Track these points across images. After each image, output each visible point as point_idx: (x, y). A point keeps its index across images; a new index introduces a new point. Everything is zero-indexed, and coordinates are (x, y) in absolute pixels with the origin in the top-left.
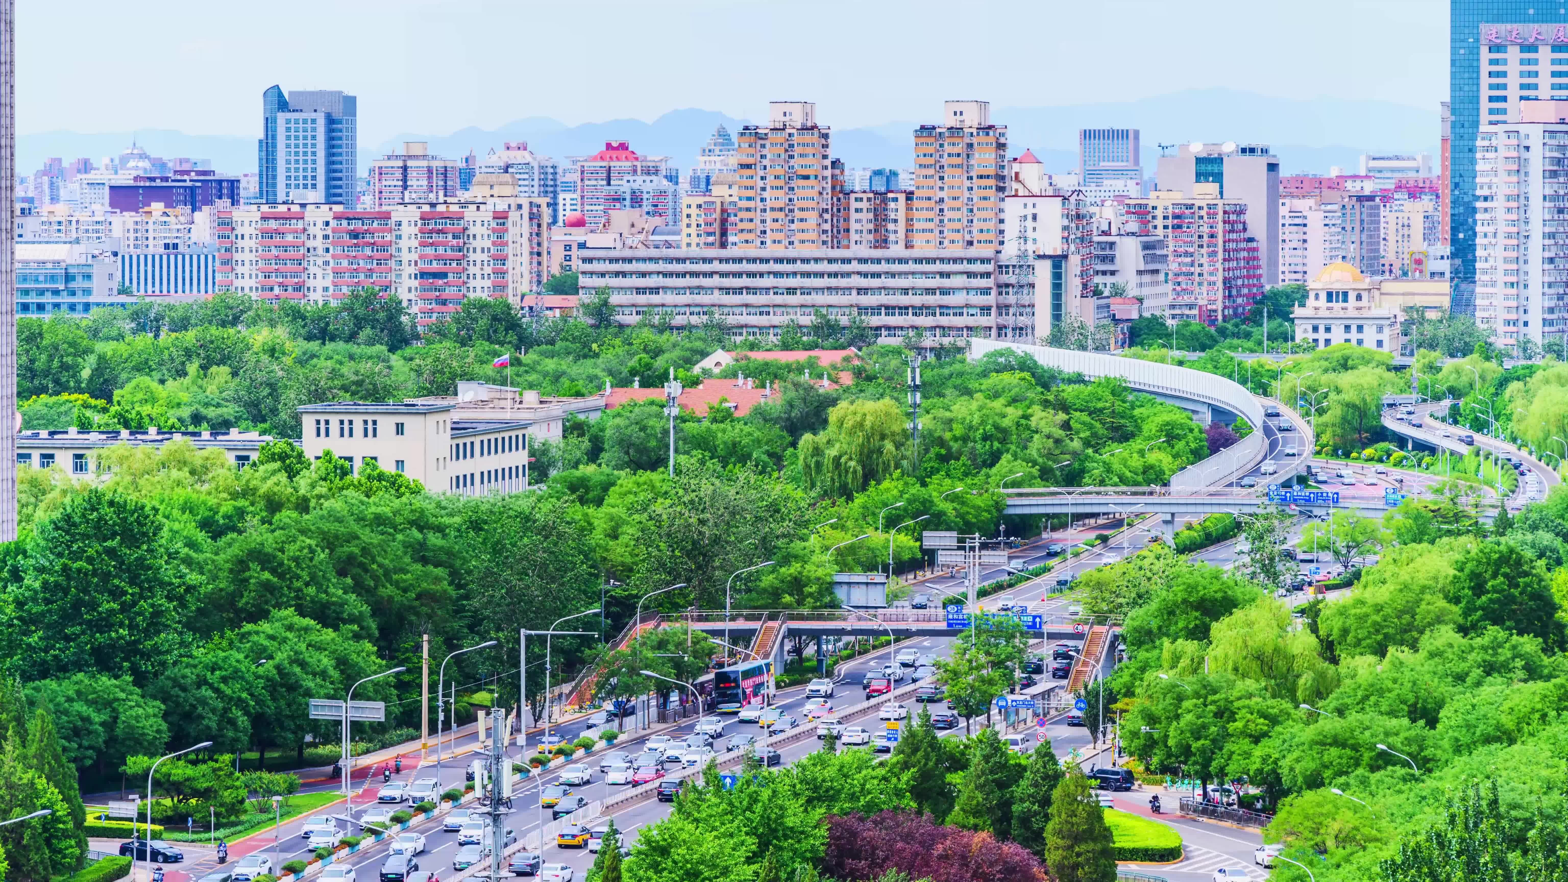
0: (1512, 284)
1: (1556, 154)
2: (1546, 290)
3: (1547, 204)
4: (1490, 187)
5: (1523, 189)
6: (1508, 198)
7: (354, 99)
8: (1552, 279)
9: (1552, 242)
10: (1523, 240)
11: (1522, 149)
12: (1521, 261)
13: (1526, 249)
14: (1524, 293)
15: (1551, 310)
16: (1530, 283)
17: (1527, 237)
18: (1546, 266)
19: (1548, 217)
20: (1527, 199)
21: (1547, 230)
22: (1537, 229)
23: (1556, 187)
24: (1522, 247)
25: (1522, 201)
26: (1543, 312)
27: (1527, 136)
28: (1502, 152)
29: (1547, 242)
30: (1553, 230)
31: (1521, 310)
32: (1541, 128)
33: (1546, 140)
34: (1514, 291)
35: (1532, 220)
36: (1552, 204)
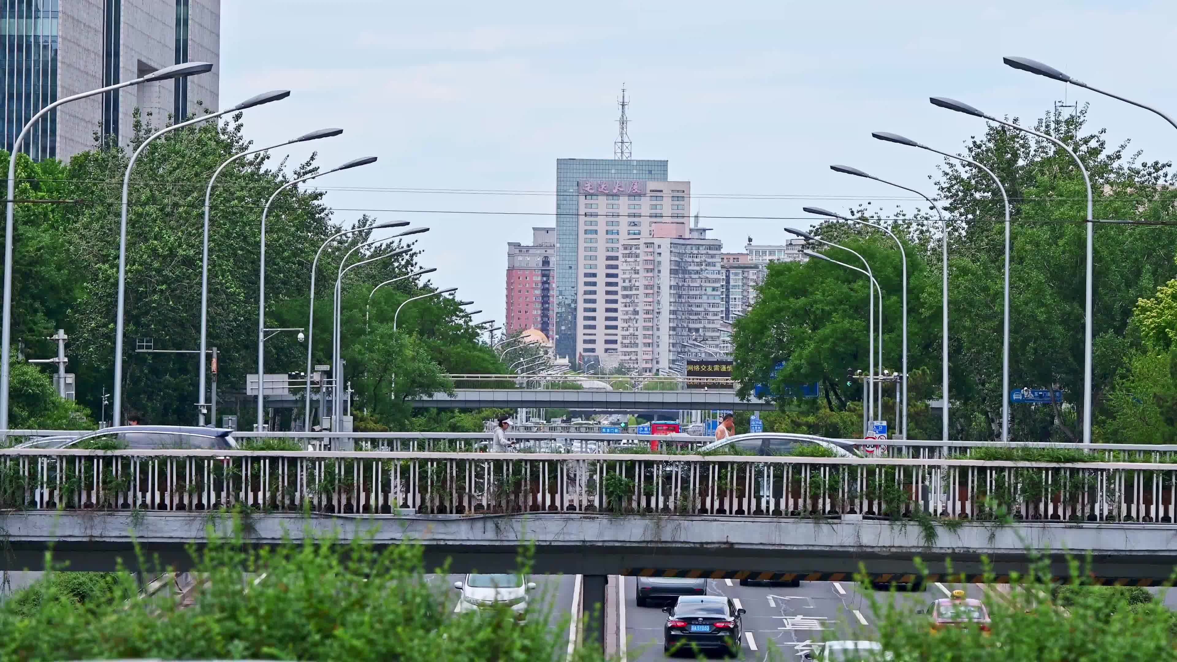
0: (649, 344)
1: (677, 259)
2: (671, 348)
3: (672, 292)
4: (630, 281)
5: (657, 281)
6: (646, 287)
8: (674, 341)
9: (674, 317)
10: (656, 315)
11: (656, 255)
12: (655, 328)
13: (658, 321)
14: (656, 350)
16: (660, 343)
17: (659, 313)
18: (671, 333)
19: (672, 300)
20: (659, 288)
21: (672, 308)
22: (666, 307)
23: (677, 280)
24: (656, 320)
25: (656, 289)
26: (669, 363)
27: (659, 246)
28: (643, 257)
29: (672, 316)
30: (675, 309)
31: (655, 362)
32: (669, 241)
33: (672, 249)
34: (650, 349)
35: (662, 302)
36: (675, 292)
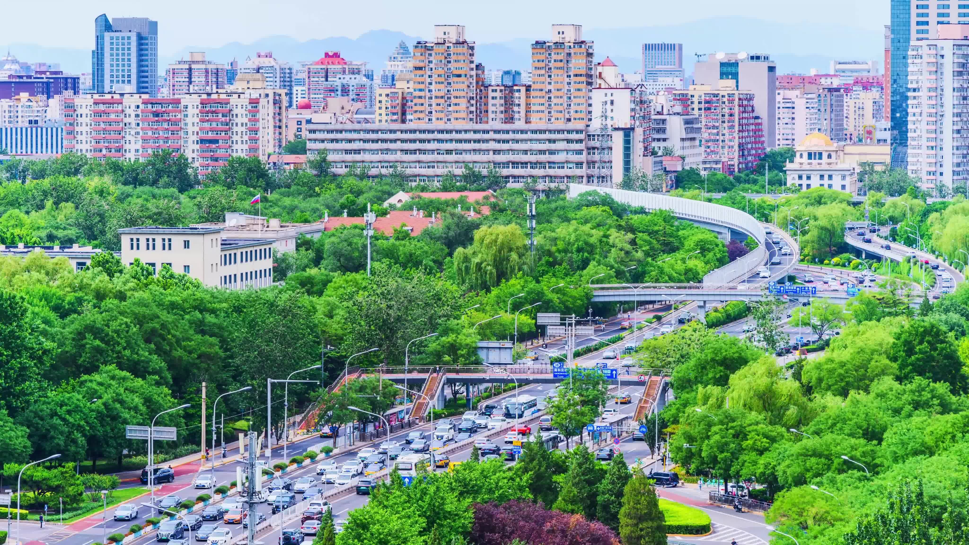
0: (932, 147)
1: (961, 61)
2: (955, 151)
3: (956, 94)
4: (917, 82)
5: (940, 84)
6: (930, 89)
7: (156, 23)
8: (959, 144)
9: (959, 119)
10: (939, 118)
11: (939, 57)
12: (938, 131)
13: (941, 124)
14: (940, 153)
15: (958, 165)
16: (944, 146)
17: (942, 116)
18: (955, 135)
19: (956, 102)
20: (942, 90)
21: (956, 111)
22: (949, 111)
23: (961, 82)
24: (939, 123)
25: (939, 92)
26: (953, 166)
27: (942, 48)
28: (926, 59)
29: (956, 119)
30: (960, 111)
31: (938, 165)
32: (952, 43)
33: (955, 51)
34: (933, 152)
35: (945, 104)
36: (959, 94)
